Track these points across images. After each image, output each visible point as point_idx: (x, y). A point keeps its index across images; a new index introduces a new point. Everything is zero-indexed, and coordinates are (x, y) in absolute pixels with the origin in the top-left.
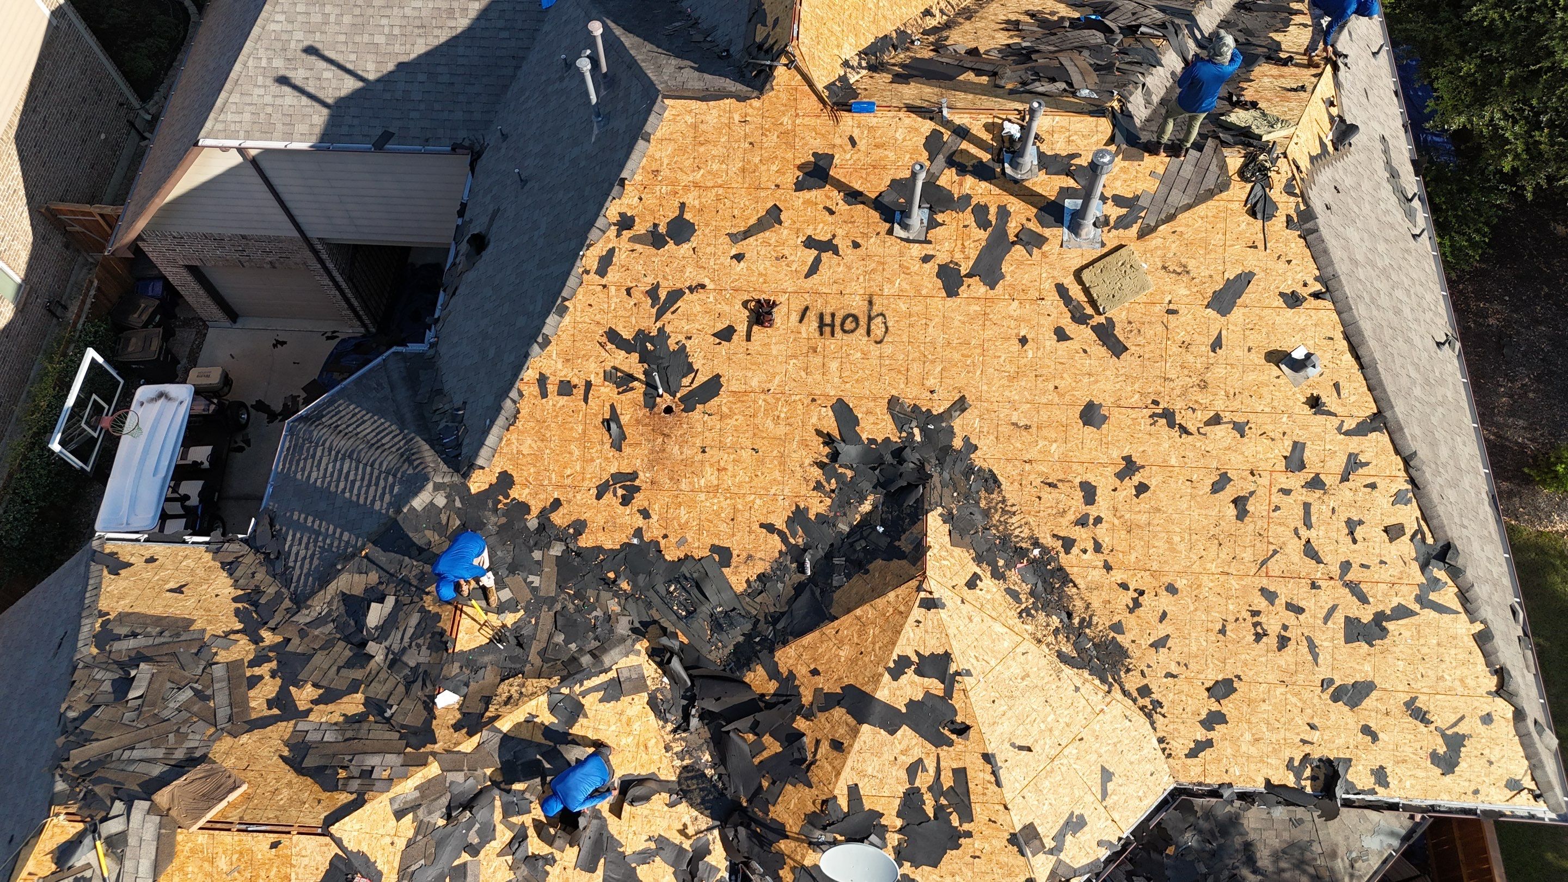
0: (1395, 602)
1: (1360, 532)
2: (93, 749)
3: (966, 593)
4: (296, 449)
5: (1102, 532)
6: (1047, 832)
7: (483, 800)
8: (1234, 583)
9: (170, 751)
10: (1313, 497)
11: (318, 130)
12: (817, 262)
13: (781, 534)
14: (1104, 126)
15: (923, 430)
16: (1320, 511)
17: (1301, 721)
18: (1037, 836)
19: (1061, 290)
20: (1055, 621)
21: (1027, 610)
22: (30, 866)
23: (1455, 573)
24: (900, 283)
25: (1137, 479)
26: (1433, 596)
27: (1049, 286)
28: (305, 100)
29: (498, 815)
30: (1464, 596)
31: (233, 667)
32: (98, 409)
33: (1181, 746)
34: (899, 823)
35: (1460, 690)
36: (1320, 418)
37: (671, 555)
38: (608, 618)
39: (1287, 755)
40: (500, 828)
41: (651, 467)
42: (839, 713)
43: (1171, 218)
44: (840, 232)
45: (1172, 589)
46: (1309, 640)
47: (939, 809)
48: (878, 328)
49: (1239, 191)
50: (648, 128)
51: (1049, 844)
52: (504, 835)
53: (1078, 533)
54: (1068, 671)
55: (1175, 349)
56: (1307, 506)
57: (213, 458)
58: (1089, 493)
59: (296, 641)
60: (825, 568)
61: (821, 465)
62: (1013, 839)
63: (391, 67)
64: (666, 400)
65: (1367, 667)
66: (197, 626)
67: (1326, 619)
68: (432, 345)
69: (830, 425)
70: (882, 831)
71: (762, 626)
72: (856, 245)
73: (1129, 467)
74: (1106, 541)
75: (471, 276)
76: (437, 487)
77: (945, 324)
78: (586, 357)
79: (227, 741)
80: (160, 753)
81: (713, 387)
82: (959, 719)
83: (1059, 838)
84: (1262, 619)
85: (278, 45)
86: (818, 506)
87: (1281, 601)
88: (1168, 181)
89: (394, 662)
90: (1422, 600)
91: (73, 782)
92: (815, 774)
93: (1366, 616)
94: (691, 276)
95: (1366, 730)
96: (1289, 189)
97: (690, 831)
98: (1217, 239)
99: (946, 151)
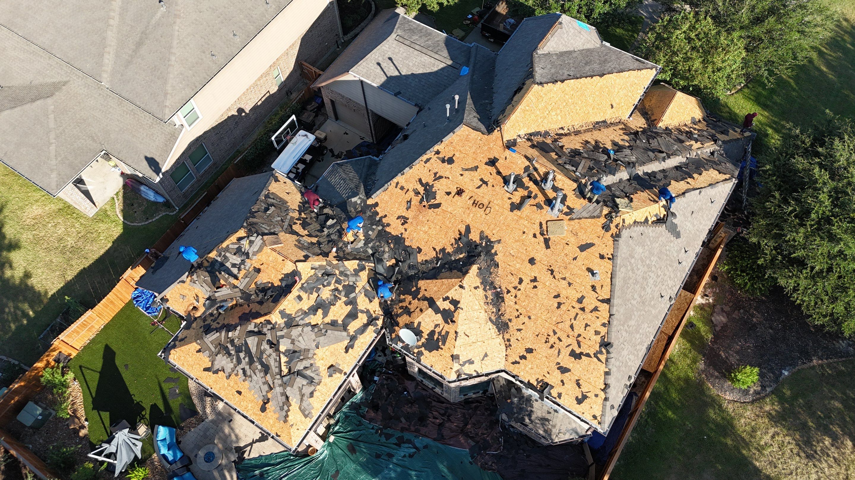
0: (587, 352)
1: (588, 328)
2: (255, 220)
3: (473, 289)
4: (332, 171)
5: (519, 293)
6: (462, 359)
7: (332, 276)
8: (547, 324)
9: (271, 229)
10: (580, 312)
11: (381, 83)
12: (481, 185)
13: (437, 252)
14: (575, 185)
15: (486, 243)
16: (580, 316)
17: (546, 370)
18: (459, 359)
19: (541, 224)
20: (494, 310)
21: (488, 303)
22: (232, 238)
23: (608, 352)
24: (499, 202)
25: (535, 284)
26: (599, 355)
27: (538, 221)
28: (382, 73)
29: (333, 281)
30: (607, 360)
31: (292, 218)
32: (288, 133)
33: (511, 360)
34: (427, 337)
35: (593, 384)
36: (593, 292)
37: (407, 244)
38: (384, 251)
39: (537, 376)
40: (332, 285)
41: (414, 218)
42: (426, 303)
43: (580, 219)
44: (491, 181)
45: (529, 317)
46: (559, 350)
47: (438, 339)
48: (487, 211)
49: (603, 220)
50: (455, 130)
51: (461, 363)
52: (332, 287)
53: (512, 290)
54: (489, 323)
55: (563, 255)
56: (577, 314)
57: (311, 160)
58: (521, 281)
59: (309, 219)
60: (443, 266)
61: (455, 239)
62: (452, 356)
63: (410, 73)
64: (425, 203)
65: (571, 365)
66: (288, 204)
67: (567, 347)
68: (380, 160)
69: (463, 230)
70: (421, 337)
71: (420, 273)
72: (493, 186)
73: (535, 280)
74: (518, 296)
75: (399, 145)
76: (360, 198)
77: (506, 219)
78: (411, 183)
79: (283, 233)
80: (268, 228)
81: (438, 206)
82: (454, 319)
83: (465, 363)
84: (550, 338)
85: (383, 54)
86: (449, 250)
87: (557, 336)
88: (584, 209)
89: (329, 235)
90: (595, 355)
91: (248, 225)
92: (413, 315)
93: (578, 351)
94: (447, 174)
95: (562, 381)
96: (617, 226)
97: (376, 313)
98: (589, 230)
99: (529, 172)
